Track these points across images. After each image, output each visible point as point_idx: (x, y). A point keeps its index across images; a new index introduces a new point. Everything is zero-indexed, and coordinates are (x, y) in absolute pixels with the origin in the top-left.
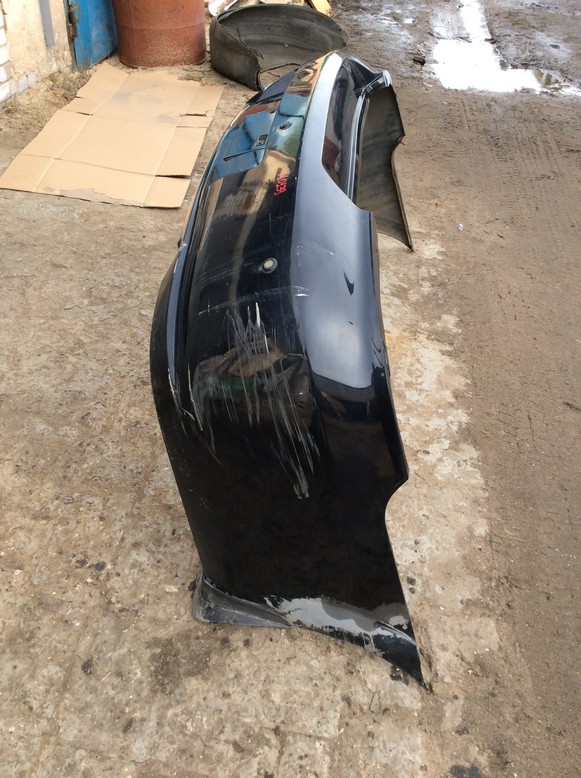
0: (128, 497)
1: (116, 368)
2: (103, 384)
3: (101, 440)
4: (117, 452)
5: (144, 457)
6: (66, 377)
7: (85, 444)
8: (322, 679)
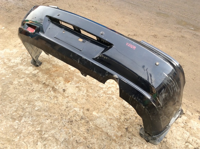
0: (114, 143)
1: (59, 126)
2: (65, 132)
3: (89, 141)
4: (96, 139)
5: (101, 134)
6: (54, 140)
7: (89, 146)
8: (177, 129)
